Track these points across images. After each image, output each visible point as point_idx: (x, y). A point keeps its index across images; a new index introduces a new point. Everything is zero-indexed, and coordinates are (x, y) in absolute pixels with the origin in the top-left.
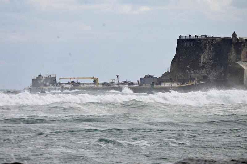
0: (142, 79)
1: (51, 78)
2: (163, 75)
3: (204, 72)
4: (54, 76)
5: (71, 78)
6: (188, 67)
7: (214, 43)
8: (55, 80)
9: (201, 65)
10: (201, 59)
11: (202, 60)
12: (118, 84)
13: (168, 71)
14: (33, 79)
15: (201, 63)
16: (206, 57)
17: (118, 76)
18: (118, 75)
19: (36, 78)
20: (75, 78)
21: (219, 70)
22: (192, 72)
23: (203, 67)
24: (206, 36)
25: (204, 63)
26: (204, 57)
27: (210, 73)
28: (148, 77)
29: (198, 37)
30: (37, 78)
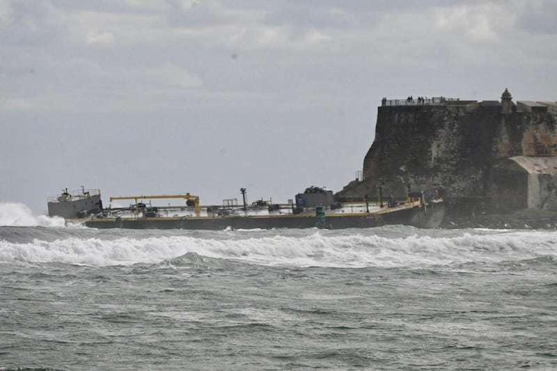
0: (298, 197)
1: (89, 198)
2: (347, 189)
3: (438, 180)
4: (98, 193)
5: (136, 198)
6: (402, 168)
7: (462, 114)
8: (100, 203)
9: (432, 164)
10: (431, 152)
11: (434, 154)
12: (245, 208)
13: (357, 179)
14: (49, 201)
15: (431, 159)
16: (443, 146)
17: (243, 191)
18: (244, 188)
19: (55, 200)
20: (145, 197)
21: (473, 176)
22: (412, 181)
23: (436, 170)
24: (442, 100)
25: (438, 160)
26: (438, 146)
27: (452, 182)
28: (313, 191)
29: (425, 102)
30: (59, 199)
